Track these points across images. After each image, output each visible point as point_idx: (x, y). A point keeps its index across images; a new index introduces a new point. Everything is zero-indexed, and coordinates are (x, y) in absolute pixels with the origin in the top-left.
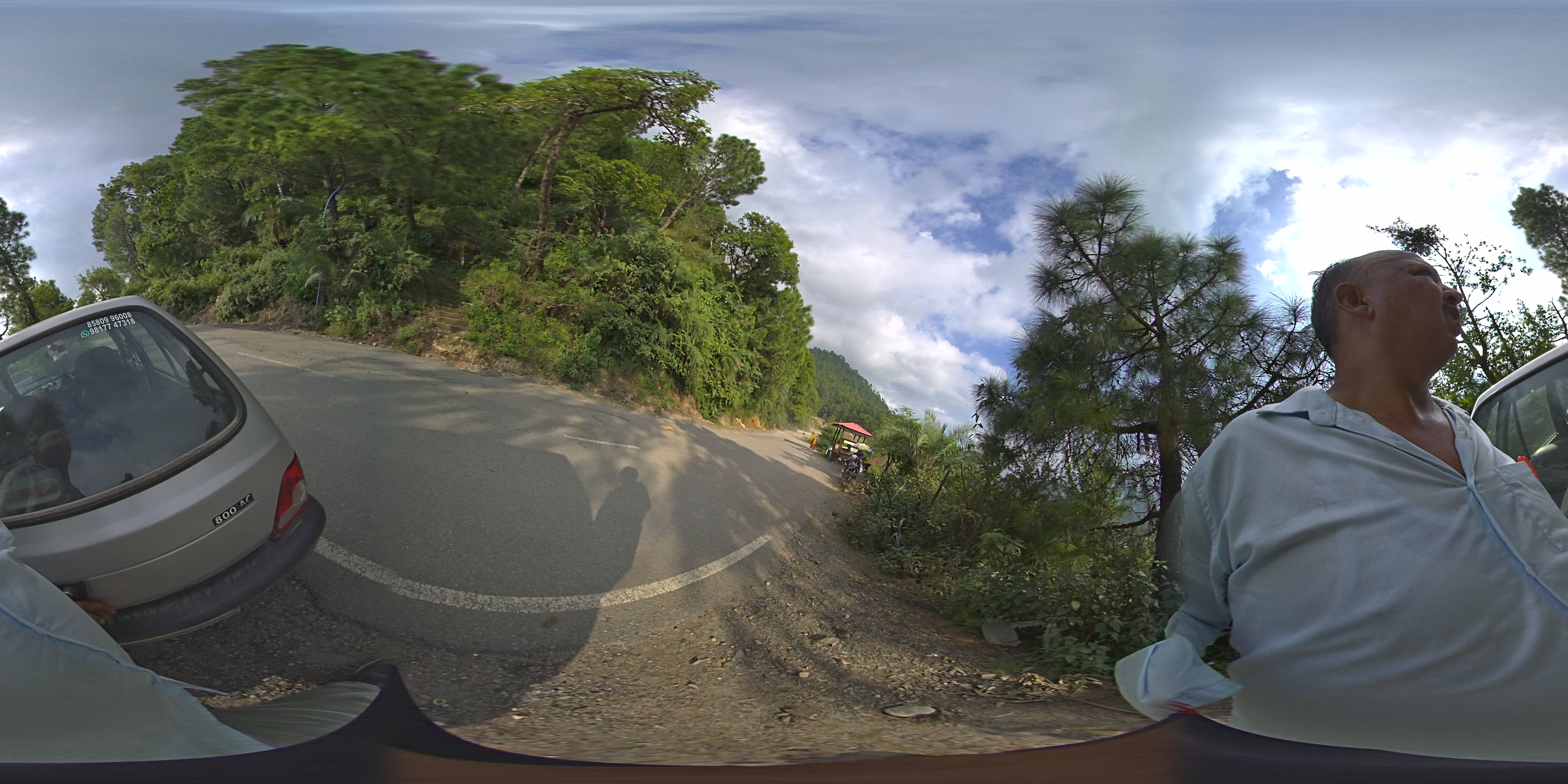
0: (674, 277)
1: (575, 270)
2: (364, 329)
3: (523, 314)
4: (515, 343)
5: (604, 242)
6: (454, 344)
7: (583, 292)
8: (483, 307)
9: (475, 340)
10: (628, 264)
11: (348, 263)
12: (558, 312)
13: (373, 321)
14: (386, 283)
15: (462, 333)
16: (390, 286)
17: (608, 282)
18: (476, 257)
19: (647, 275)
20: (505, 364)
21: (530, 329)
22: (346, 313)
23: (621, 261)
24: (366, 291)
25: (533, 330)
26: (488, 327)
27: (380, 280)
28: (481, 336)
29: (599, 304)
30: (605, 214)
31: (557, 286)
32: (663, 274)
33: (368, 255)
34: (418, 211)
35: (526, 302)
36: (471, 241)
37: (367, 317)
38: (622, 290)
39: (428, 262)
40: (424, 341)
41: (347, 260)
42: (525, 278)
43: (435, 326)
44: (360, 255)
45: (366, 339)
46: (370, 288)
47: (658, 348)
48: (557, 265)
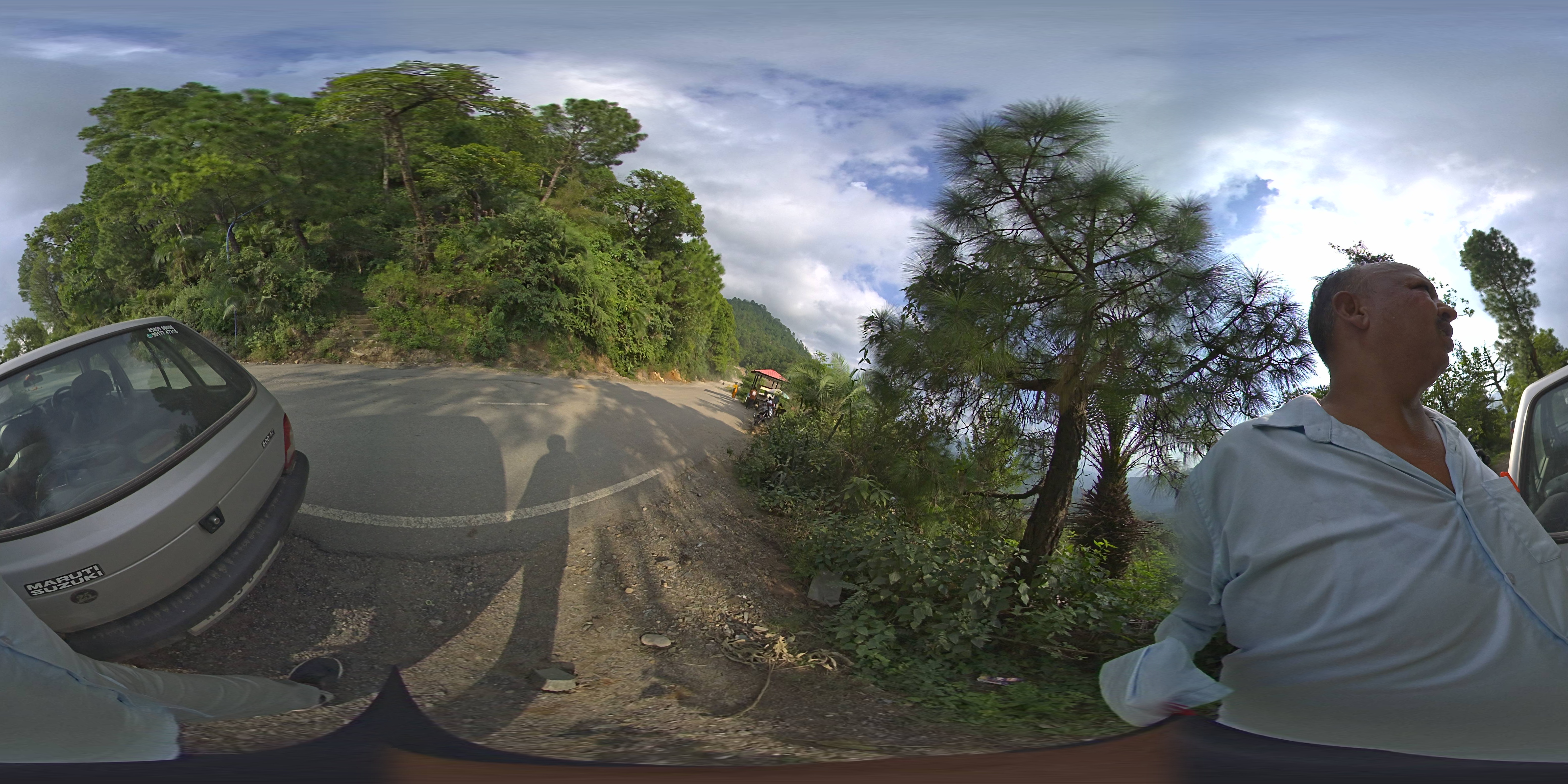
0: (563, 245)
1: (465, 256)
2: (284, 350)
3: (427, 307)
4: (424, 335)
5: (486, 224)
6: (370, 347)
7: (479, 275)
8: (388, 308)
9: (388, 340)
10: (513, 240)
11: (258, 290)
12: (459, 298)
13: (291, 341)
14: (296, 303)
15: (375, 336)
16: (300, 306)
17: (500, 261)
18: (371, 263)
19: (534, 247)
20: (419, 356)
21: (436, 320)
22: (265, 338)
23: (506, 239)
24: (279, 314)
25: (439, 320)
26: (396, 325)
27: (290, 302)
28: (392, 334)
29: (496, 283)
30: (479, 197)
31: (451, 274)
32: (551, 243)
33: (274, 280)
34: (304, 229)
35: (427, 295)
36: (362, 250)
37: (285, 338)
38: (514, 266)
39: (329, 277)
40: (341, 350)
41: (256, 288)
42: (420, 273)
43: (349, 334)
44: (267, 281)
45: (287, 359)
46: (282, 311)
47: (561, 314)
48: (448, 254)
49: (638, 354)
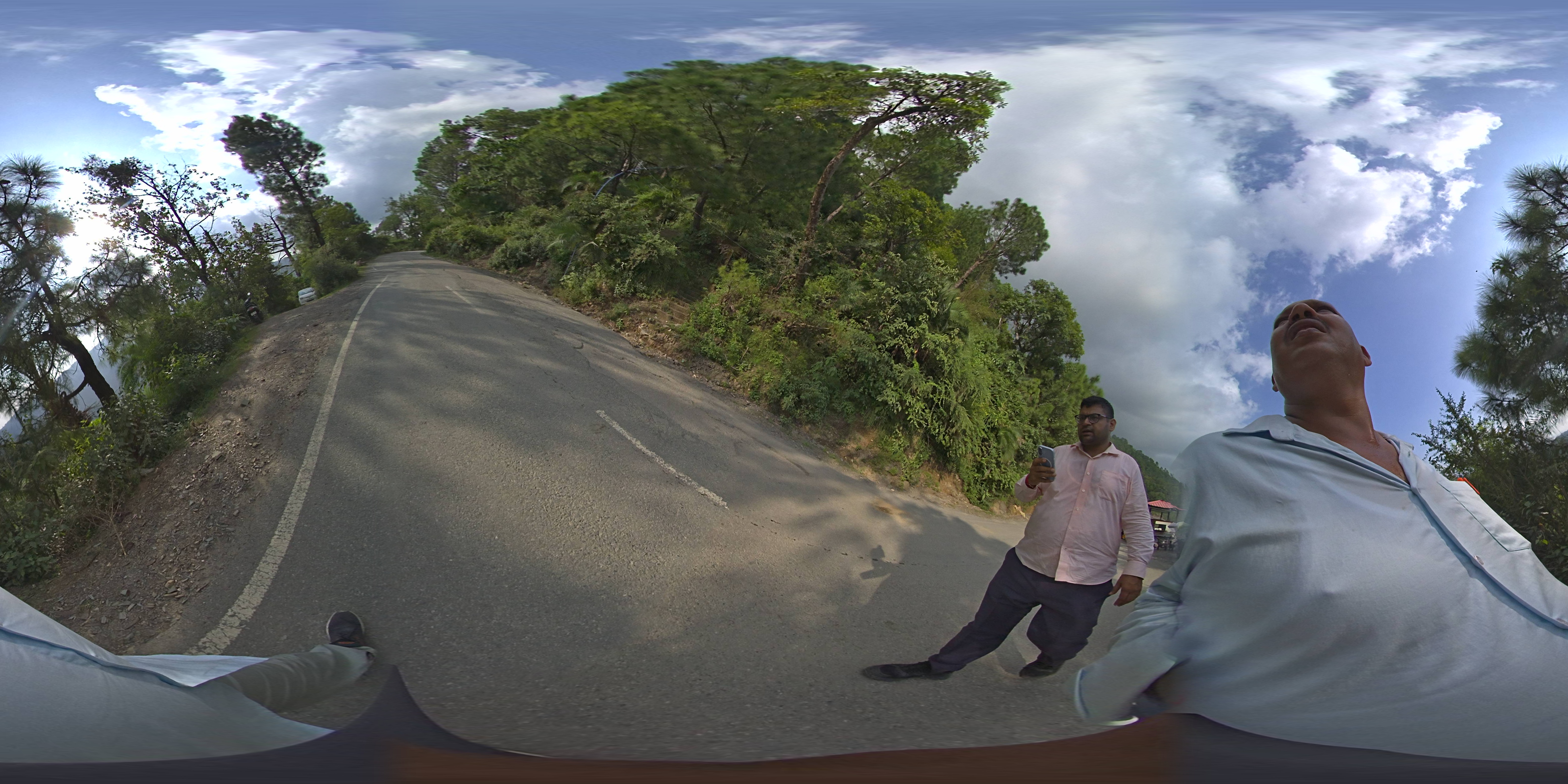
2: (585, 299)
47: (908, 399)
49: (1000, 481)
